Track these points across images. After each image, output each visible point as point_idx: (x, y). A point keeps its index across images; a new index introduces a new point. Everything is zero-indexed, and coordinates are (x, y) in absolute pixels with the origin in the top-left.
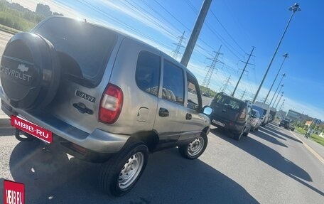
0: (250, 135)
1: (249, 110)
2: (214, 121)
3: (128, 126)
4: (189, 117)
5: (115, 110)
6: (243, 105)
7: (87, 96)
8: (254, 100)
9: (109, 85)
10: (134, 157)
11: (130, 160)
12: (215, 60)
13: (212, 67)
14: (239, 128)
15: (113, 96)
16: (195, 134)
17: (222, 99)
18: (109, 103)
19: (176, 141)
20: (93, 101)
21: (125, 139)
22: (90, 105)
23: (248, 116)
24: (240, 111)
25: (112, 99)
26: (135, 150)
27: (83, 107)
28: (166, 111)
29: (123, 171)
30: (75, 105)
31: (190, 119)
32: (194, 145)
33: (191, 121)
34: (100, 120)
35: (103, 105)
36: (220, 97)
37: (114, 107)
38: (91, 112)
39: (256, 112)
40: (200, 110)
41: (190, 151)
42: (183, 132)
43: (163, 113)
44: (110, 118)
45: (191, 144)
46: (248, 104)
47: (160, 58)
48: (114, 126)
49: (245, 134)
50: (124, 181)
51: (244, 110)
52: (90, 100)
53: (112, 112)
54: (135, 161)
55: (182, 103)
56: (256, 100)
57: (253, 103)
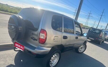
0: (105, 42)
1: (104, 33)
2: (89, 38)
3: (50, 44)
4: (77, 38)
5: (44, 38)
6: (101, 31)
7: (35, 34)
8: (106, 29)
9: (42, 29)
10: (55, 55)
11: (54, 56)
12: (89, 16)
13: (88, 18)
14: (100, 40)
15: (43, 33)
16: (81, 44)
17: (92, 30)
18: (42, 36)
19: (73, 47)
20: (37, 36)
21: (50, 49)
22: (36, 37)
23: (103, 35)
24: (100, 33)
25: (43, 35)
26: (55, 52)
27: (34, 38)
28: (66, 37)
29: (51, 60)
30: (31, 38)
31: (77, 39)
32: (81, 48)
33: (78, 39)
34: (40, 43)
35: (40, 37)
36: (91, 29)
37: (44, 37)
38: (36, 40)
39: (107, 33)
40: (82, 35)
41: (80, 50)
42: (75, 44)
43: (65, 38)
44: (43, 42)
45: (80, 48)
46: (103, 30)
47: (62, 17)
48: (45, 44)
49: (103, 42)
50: (52, 64)
51: (102, 33)
52: (36, 36)
53: (44, 39)
54: (56, 56)
55: (73, 33)
56: (107, 29)
57: (106, 30)
